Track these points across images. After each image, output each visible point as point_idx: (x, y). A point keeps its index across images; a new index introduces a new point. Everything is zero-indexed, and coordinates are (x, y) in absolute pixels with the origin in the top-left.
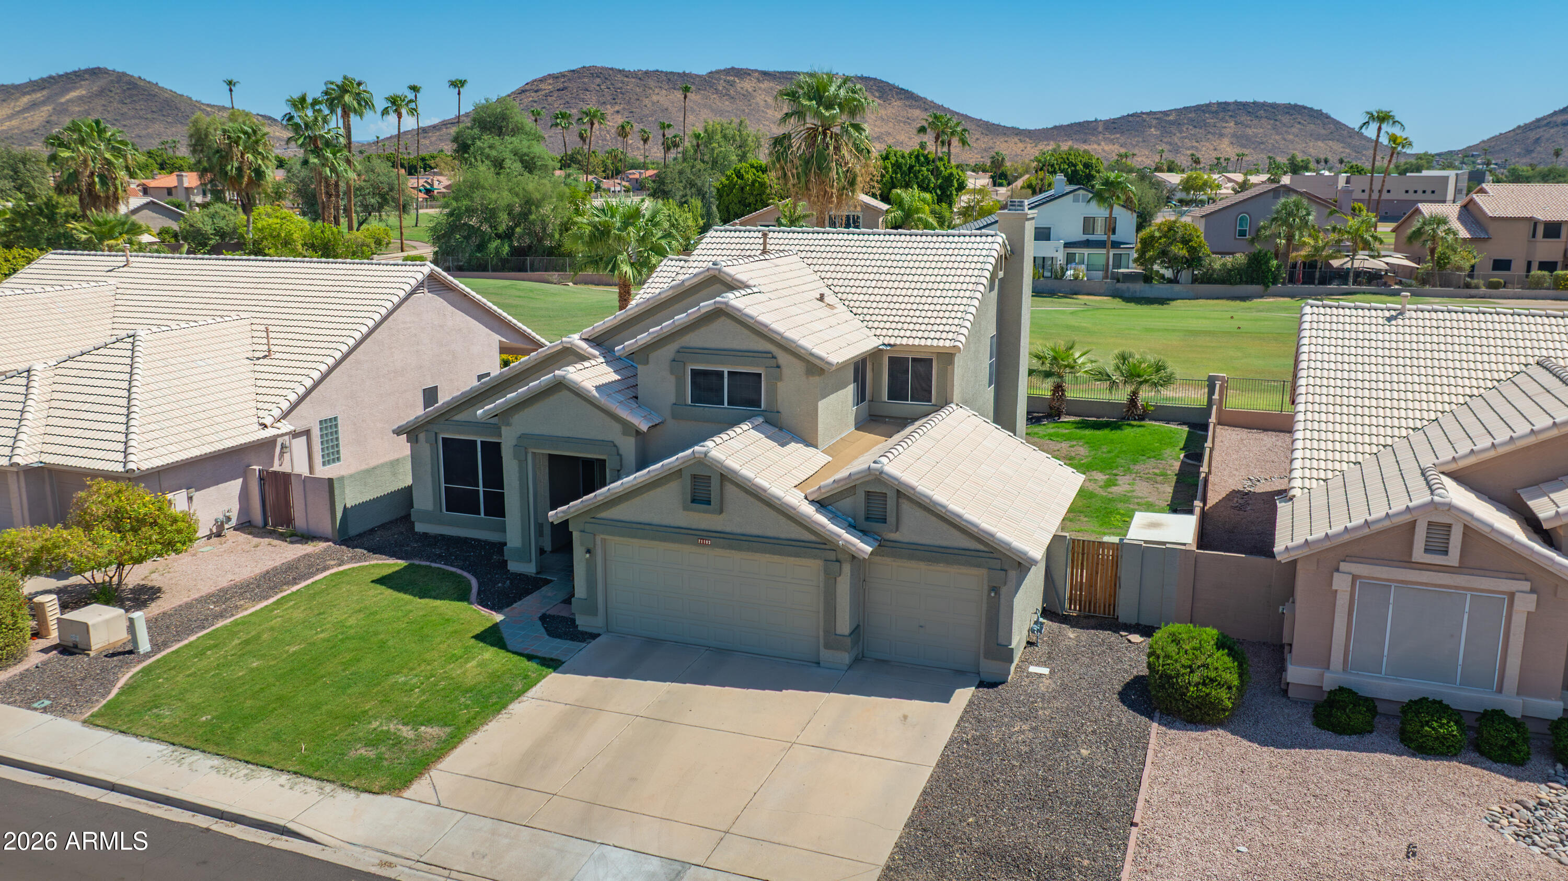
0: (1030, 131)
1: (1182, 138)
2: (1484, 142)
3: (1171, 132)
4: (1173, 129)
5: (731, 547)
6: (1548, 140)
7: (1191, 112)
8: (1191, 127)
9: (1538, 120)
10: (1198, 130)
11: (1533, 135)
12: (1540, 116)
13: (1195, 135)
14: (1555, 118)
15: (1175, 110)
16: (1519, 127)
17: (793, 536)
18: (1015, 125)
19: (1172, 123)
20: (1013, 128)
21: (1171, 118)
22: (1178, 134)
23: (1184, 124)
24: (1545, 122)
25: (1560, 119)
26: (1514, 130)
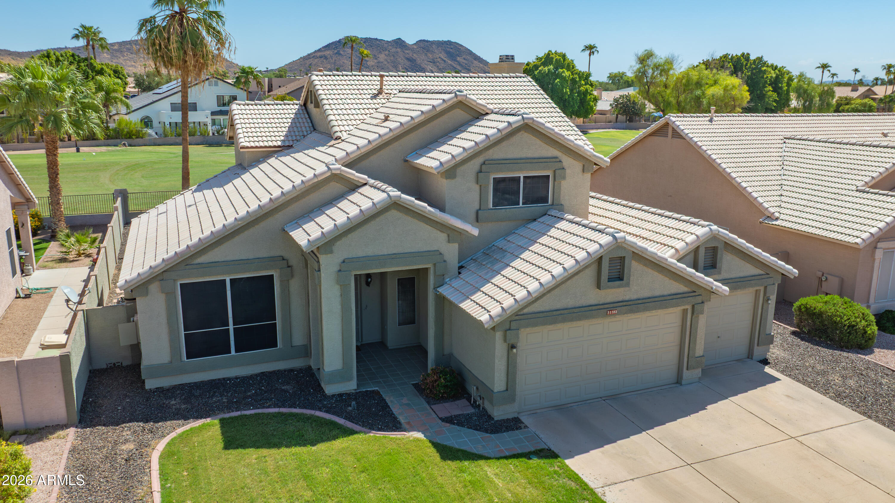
0: (19, 53)
1: (125, 60)
2: (286, 65)
3: (117, 57)
4: (118, 54)
5: (632, 311)
6: (315, 65)
7: (127, 44)
8: (129, 54)
9: (309, 55)
10: (134, 55)
11: (308, 62)
12: (309, 53)
13: (132, 58)
14: (316, 54)
15: (117, 43)
16: (301, 58)
17: (673, 291)
18: (6, 49)
19: (116, 50)
20: (5, 50)
21: (115, 47)
22: (122, 58)
23: (125, 52)
24: (312, 56)
25: (319, 54)
26: (299, 59)
